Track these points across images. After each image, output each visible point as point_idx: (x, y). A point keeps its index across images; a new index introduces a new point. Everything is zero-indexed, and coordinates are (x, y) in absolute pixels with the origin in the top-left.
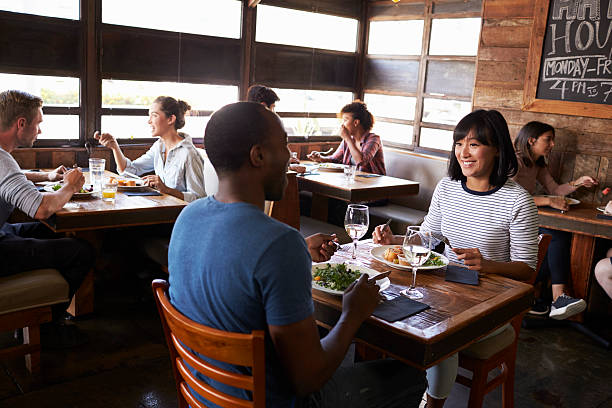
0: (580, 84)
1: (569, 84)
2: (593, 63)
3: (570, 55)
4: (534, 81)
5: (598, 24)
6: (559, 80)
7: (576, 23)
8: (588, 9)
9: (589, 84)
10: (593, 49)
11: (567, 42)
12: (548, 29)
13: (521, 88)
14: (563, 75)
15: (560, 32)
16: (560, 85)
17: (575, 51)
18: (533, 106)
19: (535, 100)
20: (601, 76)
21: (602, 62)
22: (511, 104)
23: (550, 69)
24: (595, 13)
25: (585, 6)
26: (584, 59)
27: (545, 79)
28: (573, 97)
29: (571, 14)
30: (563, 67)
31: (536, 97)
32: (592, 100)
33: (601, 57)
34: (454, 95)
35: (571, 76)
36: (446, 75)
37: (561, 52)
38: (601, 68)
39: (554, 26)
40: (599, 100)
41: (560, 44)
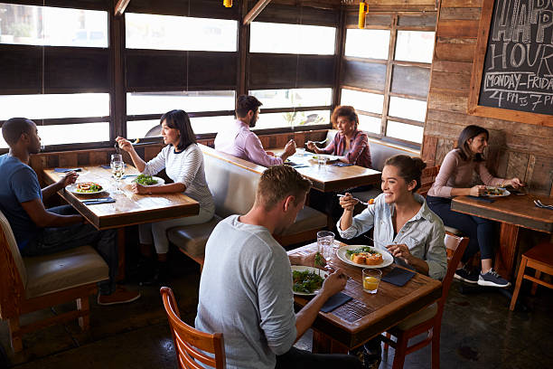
0: (513, 95)
1: (505, 95)
2: (524, 79)
3: (506, 70)
4: (477, 91)
5: (528, 46)
6: (497, 91)
7: (511, 44)
8: (521, 34)
9: (520, 95)
10: (524, 67)
11: (504, 60)
12: (488, 48)
13: (466, 95)
14: (501, 87)
15: (499, 51)
16: (498, 95)
17: (510, 68)
18: (475, 111)
19: (477, 107)
20: (531, 89)
21: (532, 78)
22: (458, 108)
23: (490, 82)
24: (527, 37)
25: (518, 31)
26: (517, 75)
27: (486, 90)
28: (508, 105)
29: (507, 37)
30: (500, 80)
31: (478, 104)
32: (523, 109)
33: (531, 74)
34: (415, 95)
35: (506, 88)
36: (408, 78)
37: (499, 68)
38: (531, 83)
39: (493, 46)
40: (528, 109)
41: (499, 61)
